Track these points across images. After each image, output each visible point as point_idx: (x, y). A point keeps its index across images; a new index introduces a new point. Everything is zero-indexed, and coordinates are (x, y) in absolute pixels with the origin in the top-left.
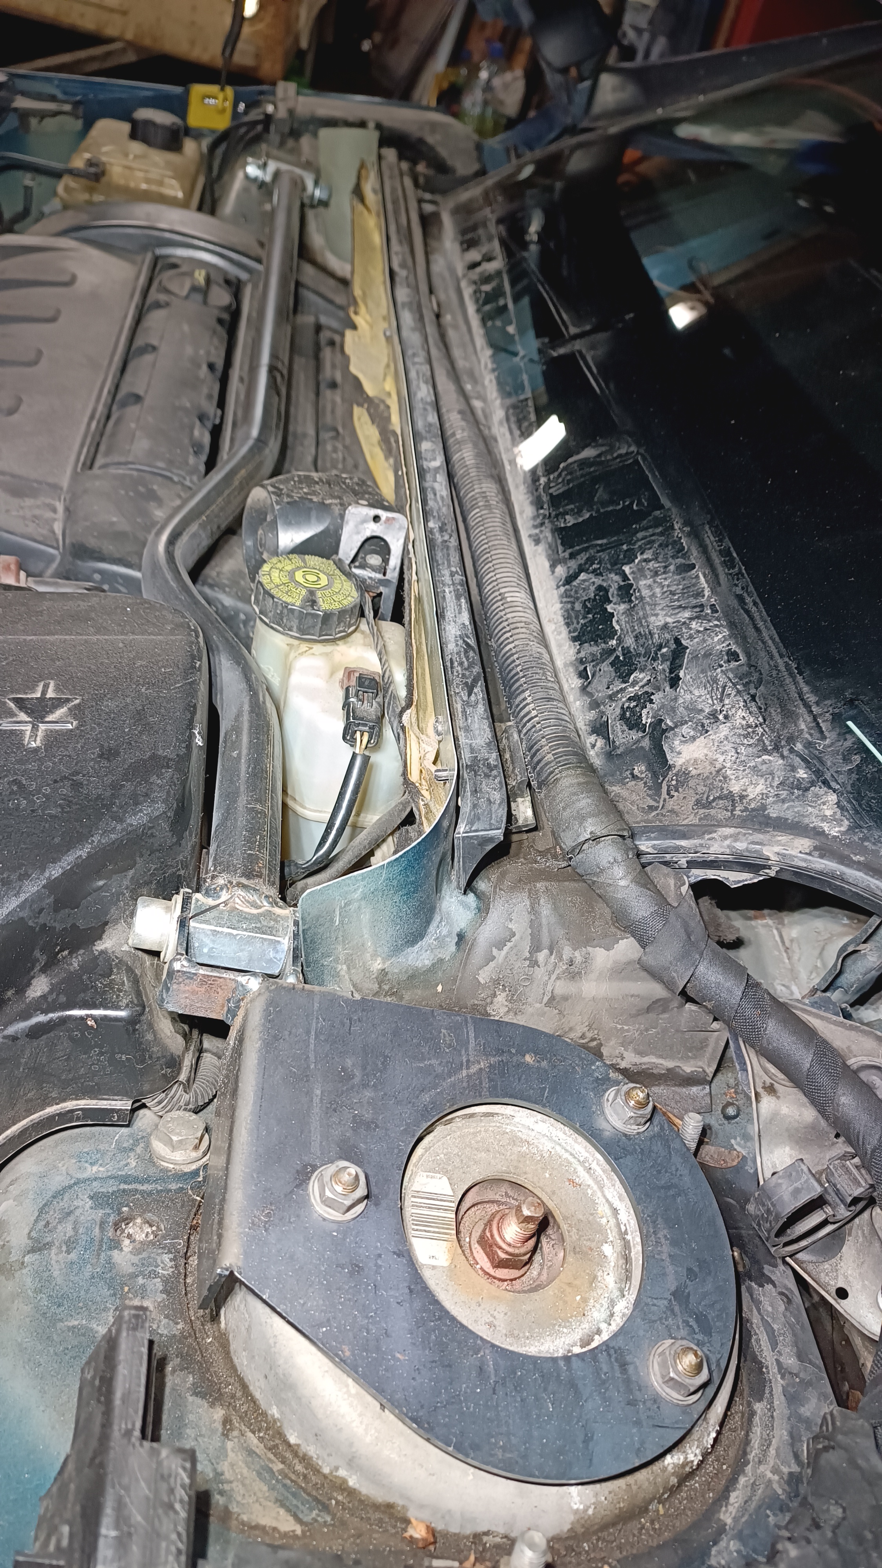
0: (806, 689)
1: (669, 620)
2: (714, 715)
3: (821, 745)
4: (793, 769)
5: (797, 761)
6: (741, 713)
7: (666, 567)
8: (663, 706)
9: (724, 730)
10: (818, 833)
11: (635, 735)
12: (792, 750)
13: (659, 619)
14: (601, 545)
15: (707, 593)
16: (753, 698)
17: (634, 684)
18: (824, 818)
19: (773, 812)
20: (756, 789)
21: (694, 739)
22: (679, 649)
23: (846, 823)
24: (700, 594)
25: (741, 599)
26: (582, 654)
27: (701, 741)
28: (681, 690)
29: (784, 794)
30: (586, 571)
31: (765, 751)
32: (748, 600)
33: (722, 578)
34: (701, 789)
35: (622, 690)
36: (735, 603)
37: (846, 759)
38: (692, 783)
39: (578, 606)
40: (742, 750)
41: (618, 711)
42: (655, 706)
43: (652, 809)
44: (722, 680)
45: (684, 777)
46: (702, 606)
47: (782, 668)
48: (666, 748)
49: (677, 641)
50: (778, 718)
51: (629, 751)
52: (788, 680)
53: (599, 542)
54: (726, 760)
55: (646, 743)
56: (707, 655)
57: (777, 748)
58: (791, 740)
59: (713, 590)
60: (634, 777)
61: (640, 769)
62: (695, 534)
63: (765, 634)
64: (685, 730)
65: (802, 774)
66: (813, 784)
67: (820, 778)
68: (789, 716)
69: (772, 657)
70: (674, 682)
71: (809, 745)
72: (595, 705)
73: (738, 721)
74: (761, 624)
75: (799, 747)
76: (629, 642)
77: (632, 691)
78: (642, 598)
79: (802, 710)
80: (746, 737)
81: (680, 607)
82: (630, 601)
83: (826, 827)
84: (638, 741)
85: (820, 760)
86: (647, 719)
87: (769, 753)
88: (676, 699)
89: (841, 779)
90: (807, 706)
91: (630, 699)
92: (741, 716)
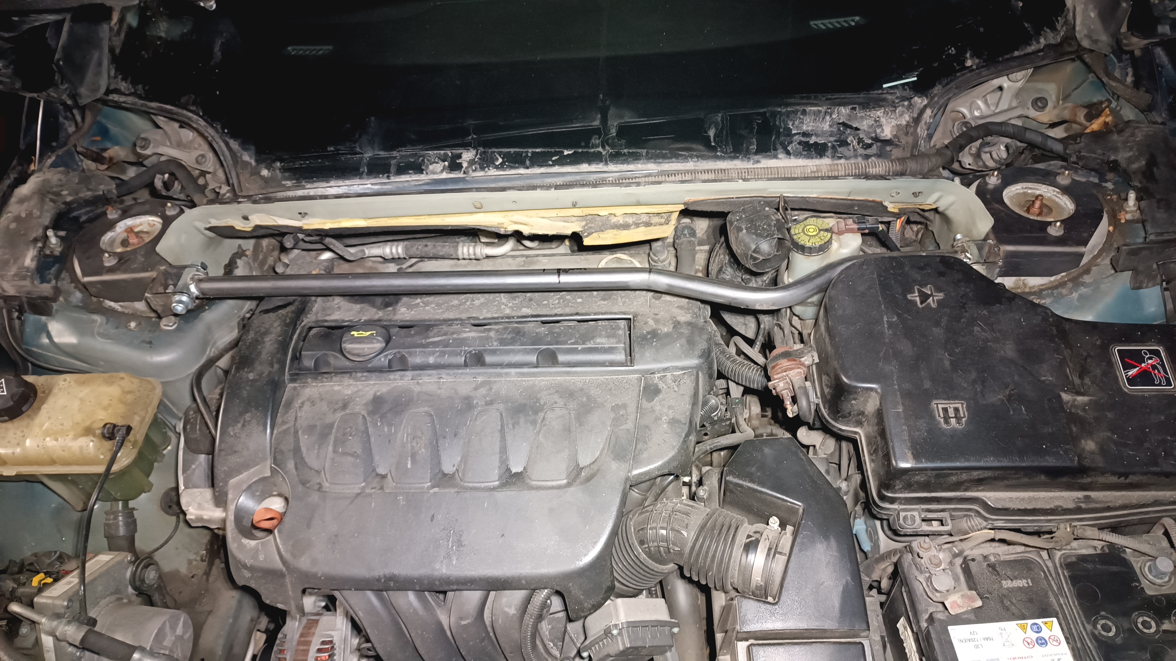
0: (876, 92)
1: (828, 124)
2: (876, 121)
3: (898, 94)
4: (903, 105)
5: (901, 103)
6: (878, 113)
7: (800, 118)
8: (866, 135)
9: (883, 120)
10: (925, 107)
11: (875, 147)
12: (897, 103)
13: (826, 127)
14: (775, 138)
15: (820, 108)
16: (873, 108)
17: (852, 142)
18: (921, 103)
19: (915, 115)
20: (906, 118)
21: (883, 129)
22: (844, 124)
23: (925, 98)
24: (820, 111)
25: (827, 99)
26: (830, 156)
27: (884, 127)
28: (862, 128)
29: (911, 110)
30: (787, 147)
31: (895, 111)
32: (829, 97)
33: (815, 102)
34: (901, 132)
35: (853, 146)
36: (829, 102)
37: (905, 90)
38: (898, 135)
39: (805, 153)
40: (892, 117)
41: (862, 150)
42: (865, 138)
43: (904, 148)
44: (863, 114)
45: (895, 136)
46: (826, 112)
47: (864, 96)
48: (883, 139)
49: (839, 124)
50: (884, 103)
51: (880, 150)
52: (871, 96)
53: (773, 138)
54: (894, 122)
55: (879, 144)
56: (850, 116)
57: (895, 107)
58: (894, 102)
59: (820, 106)
60: (891, 151)
61: (888, 148)
62: (787, 105)
63: (849, 96)
64: (878, 131)
65: (906, 103)
66: (910, 102)
67: (909, 99)
68: (884, 100)
69: (859, 97)
70: (857, 129)
71: (897, 98)
72: (856, 156)
73: (881, 115)
74: (843, 96)
75: (897, 101)
76: (832, 139)
77: (855, 143)
78: (812, 131)
79: (884, 96)
80: (888, 114)
81: (823, 119)
82: (812, 135)
83: (924, 104)
84: (877, 147)
85: (904, 97)
86: (870, 141)
87: (896, 110)
88: (865, 131)
89: (911, 93)
90: (883, 94)
91: (858, 144)
92: (880, 113)
